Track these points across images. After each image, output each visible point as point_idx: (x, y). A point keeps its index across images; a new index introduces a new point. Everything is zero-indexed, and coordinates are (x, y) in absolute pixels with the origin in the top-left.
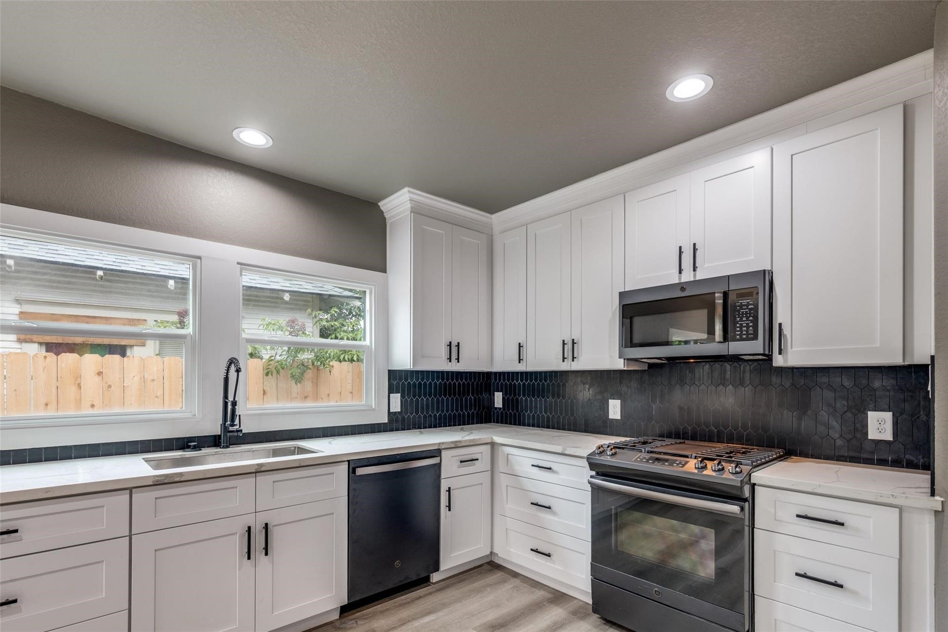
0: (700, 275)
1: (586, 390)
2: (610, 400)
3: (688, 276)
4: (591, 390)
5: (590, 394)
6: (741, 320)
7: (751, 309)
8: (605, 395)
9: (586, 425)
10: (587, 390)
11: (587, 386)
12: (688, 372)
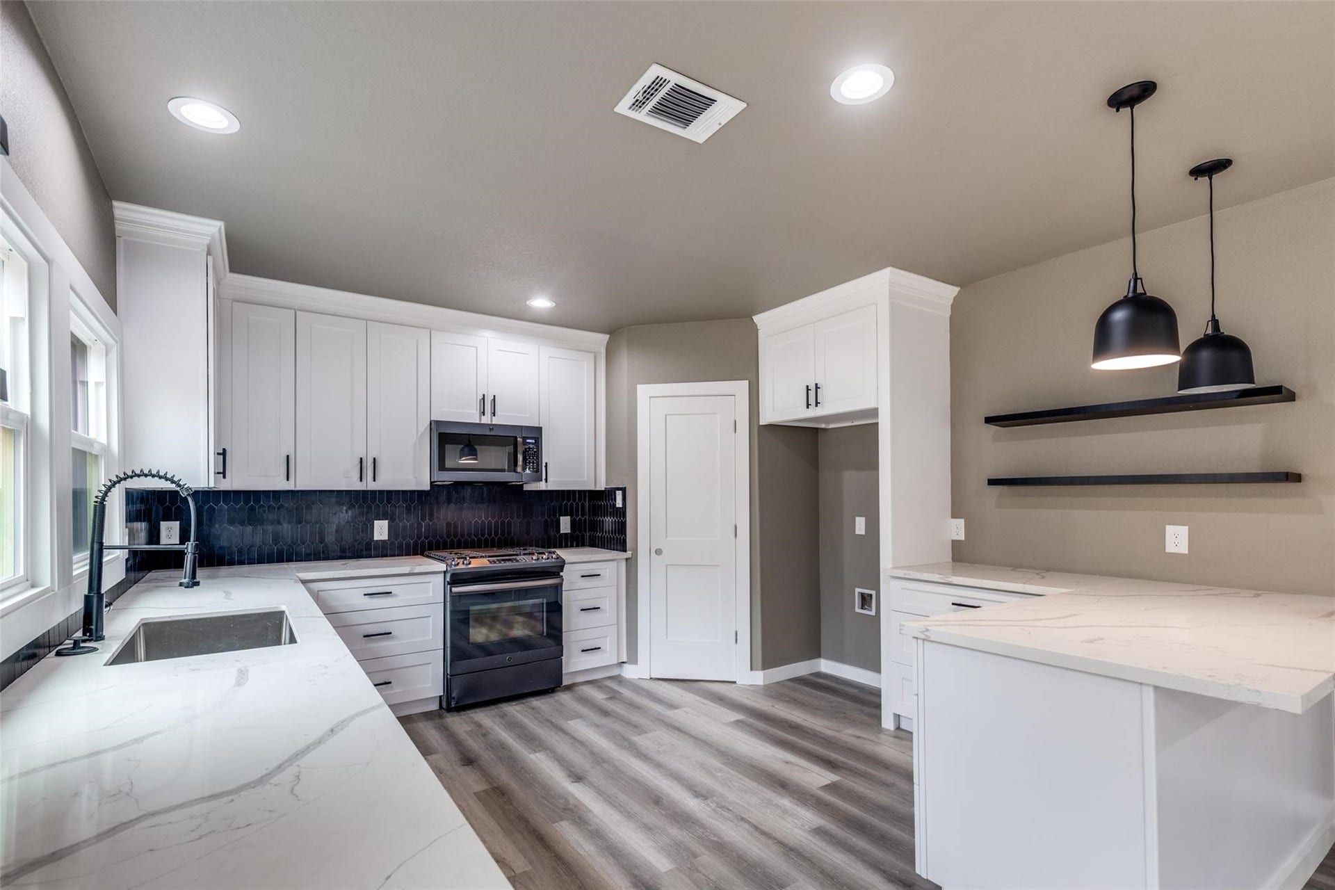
0: (496, 421)
1: (342, 512)
2: (375, 522)
3: (486, 420)
4: (350, 512)
5: (348, 516)
6: (529, 458)
7: (535, 452)
8: (369, 515)
9: (343, 551)
10: (344, 512)
11: (345, 508)
12: (454, 493)
